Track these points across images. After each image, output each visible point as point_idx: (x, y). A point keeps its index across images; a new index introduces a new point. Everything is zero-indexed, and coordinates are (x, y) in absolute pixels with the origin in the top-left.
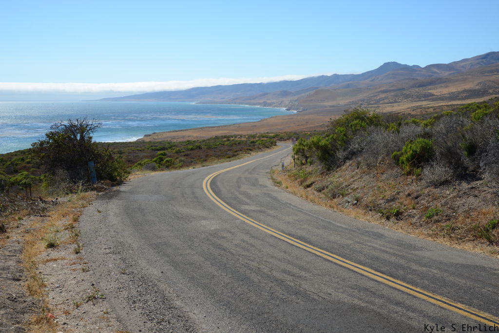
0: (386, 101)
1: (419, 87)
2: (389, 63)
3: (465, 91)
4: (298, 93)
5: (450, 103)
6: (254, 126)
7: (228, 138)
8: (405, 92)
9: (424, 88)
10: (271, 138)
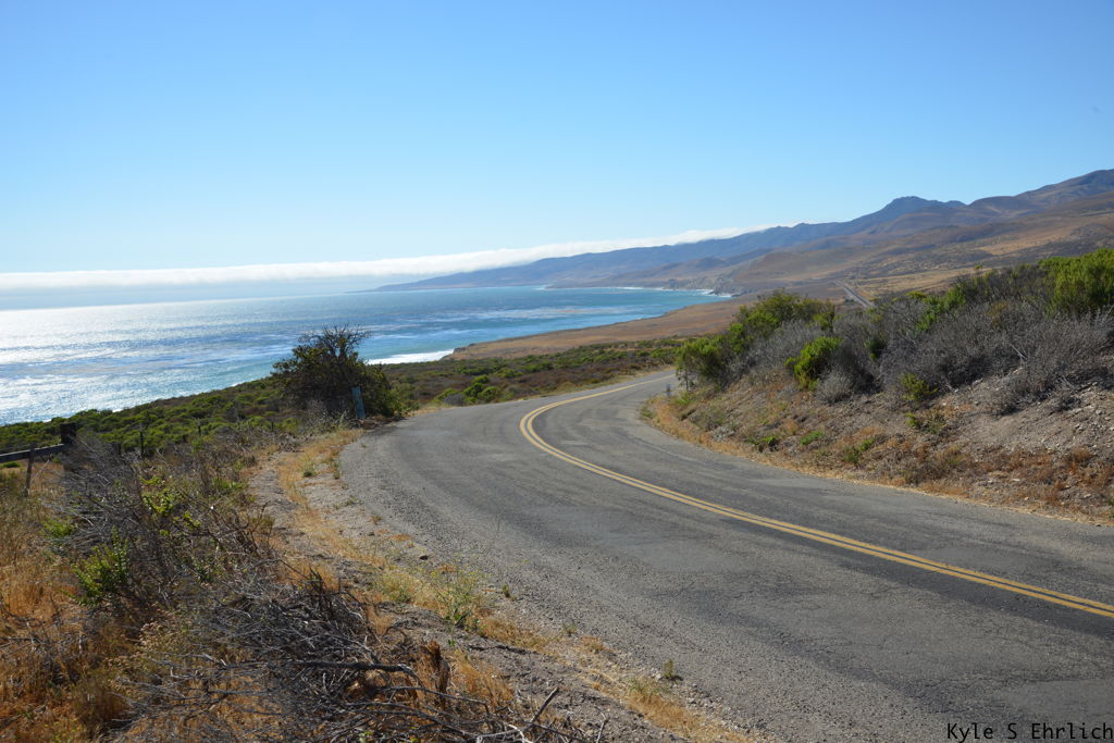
0: (900, 269)
1: (961, 241)
2: (902, 200)
3: (1050, 245)
4: (733, 261)
6: (652, 325)
7: (601, 348)
8: (934, 252)
9: (971, 242)
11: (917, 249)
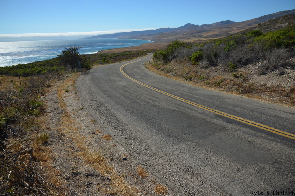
0: (187, 38)
1: (198, 33)
2: (188, 24)
3: (214, 35)
4: (155, 35)
5: (209, 39)
6: (139, 47)
7: (129, 52)
8: (193, 35)
9: (200, 33)
10: (145, 51)
11: (190, 34)
